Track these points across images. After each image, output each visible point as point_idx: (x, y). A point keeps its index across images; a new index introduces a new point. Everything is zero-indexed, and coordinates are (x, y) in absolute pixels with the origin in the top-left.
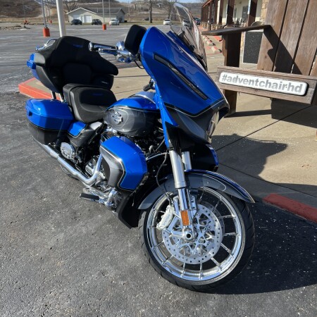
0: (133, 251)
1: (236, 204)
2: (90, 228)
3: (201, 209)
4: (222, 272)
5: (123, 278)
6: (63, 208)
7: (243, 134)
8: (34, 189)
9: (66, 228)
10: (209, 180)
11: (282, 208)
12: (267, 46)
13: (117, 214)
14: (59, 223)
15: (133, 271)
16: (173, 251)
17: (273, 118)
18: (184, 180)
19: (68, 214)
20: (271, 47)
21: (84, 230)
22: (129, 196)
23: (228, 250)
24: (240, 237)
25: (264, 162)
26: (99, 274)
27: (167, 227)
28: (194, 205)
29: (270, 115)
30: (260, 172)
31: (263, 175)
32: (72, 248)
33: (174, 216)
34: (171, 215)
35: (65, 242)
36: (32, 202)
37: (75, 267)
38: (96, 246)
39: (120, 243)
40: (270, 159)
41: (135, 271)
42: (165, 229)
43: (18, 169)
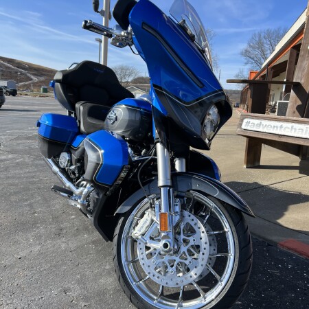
0: (109, 273)
1: (230, 215)
2: (70, 245)
3: (187, 217)
4: (205, 303)
5: (86, 299)
6: (50, 224)
7: (265, 183)
8: (31, 205)
9: (45, 242)
10: (200, 183)
11: (301, 254)
12: (296, 102)
13: (93, 219)
14: (41, 236)
15: (101, 293)
16: (147, 268)
17: (300, 173)
18: (169, 177)
19: (53, 230)
20: (300, 103)
21: (63, 246)
22: (105, 194)
23: (217, 276)
24: (232, 257)
25: (285, 209)
26: (61, 291)
27: (143, 235)
28: (178, 209)
29: (298, 171)
30: (279, 218)
31: (282, 221)
32: (43, 260)
33: (152, 221)
34: (149, 219)
35: (38, 255)
36: (23, 215)
37: (37, 280)
38: (69, 263)
39: (97, 264)
40: (292, 208)
41: (104, 294)
42: (140, 237)
43: (23, 188)
